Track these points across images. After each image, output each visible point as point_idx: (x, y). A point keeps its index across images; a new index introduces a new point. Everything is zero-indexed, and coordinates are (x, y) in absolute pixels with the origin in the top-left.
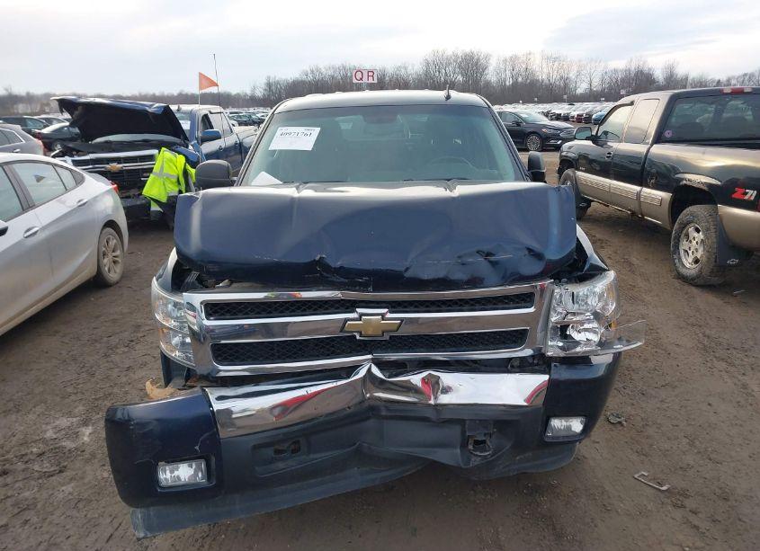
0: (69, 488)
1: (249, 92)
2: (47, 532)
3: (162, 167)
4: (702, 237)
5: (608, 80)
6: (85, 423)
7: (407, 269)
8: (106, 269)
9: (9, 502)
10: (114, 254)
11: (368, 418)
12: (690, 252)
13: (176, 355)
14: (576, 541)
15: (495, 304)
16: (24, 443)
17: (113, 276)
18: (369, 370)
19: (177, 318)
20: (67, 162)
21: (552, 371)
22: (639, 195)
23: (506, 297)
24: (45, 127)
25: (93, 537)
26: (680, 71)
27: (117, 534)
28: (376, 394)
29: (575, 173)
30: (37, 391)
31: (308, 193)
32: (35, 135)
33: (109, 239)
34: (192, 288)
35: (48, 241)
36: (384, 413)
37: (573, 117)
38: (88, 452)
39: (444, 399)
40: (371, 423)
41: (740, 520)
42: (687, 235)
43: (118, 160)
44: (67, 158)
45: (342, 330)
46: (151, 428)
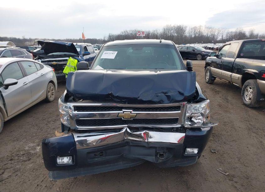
0: (31, 165)
1: (103, 39)
2: (23, 179)
3: (70, 63)
4: (252, 91)
5: (229, 35)
6: (38, 145)
7: (139, 97)
8: (49, 96)
9: (12, 169)
10: (52, 92)
11: (126, 146)
12: (248, 96)
13: (65, 123)
14: (194, 189)
15: (168, 109)
16: (19, 151)
17: (51, 99)
18: (126, 130)
19: (66, 111)
20: (40, 61)
21: (186, 132)
22: (231, 75)
23: (171, 107)
24: (35, 50)
25: (37, 180)
26: (255, 33)
27: (45, 180)
28: (128, 138)
29: (210, 68)
30: (24, 135)
31: (110, 72)
32: (31, 52)
33: (51, 86)
34: (71, 102)
35: (31, 86)
36: (131, 144)
37: (215, 48)
38: (38, 154)
39: (150, 140)
40: (127, 147)
41: (251, 186)
42: (247, 90)
43: (56, 61)
44: (39, 60)
45: (118, 116)
46: (55, 145)
